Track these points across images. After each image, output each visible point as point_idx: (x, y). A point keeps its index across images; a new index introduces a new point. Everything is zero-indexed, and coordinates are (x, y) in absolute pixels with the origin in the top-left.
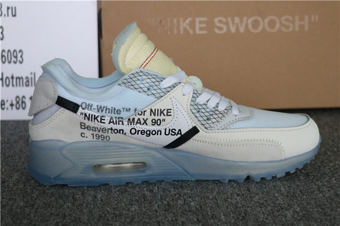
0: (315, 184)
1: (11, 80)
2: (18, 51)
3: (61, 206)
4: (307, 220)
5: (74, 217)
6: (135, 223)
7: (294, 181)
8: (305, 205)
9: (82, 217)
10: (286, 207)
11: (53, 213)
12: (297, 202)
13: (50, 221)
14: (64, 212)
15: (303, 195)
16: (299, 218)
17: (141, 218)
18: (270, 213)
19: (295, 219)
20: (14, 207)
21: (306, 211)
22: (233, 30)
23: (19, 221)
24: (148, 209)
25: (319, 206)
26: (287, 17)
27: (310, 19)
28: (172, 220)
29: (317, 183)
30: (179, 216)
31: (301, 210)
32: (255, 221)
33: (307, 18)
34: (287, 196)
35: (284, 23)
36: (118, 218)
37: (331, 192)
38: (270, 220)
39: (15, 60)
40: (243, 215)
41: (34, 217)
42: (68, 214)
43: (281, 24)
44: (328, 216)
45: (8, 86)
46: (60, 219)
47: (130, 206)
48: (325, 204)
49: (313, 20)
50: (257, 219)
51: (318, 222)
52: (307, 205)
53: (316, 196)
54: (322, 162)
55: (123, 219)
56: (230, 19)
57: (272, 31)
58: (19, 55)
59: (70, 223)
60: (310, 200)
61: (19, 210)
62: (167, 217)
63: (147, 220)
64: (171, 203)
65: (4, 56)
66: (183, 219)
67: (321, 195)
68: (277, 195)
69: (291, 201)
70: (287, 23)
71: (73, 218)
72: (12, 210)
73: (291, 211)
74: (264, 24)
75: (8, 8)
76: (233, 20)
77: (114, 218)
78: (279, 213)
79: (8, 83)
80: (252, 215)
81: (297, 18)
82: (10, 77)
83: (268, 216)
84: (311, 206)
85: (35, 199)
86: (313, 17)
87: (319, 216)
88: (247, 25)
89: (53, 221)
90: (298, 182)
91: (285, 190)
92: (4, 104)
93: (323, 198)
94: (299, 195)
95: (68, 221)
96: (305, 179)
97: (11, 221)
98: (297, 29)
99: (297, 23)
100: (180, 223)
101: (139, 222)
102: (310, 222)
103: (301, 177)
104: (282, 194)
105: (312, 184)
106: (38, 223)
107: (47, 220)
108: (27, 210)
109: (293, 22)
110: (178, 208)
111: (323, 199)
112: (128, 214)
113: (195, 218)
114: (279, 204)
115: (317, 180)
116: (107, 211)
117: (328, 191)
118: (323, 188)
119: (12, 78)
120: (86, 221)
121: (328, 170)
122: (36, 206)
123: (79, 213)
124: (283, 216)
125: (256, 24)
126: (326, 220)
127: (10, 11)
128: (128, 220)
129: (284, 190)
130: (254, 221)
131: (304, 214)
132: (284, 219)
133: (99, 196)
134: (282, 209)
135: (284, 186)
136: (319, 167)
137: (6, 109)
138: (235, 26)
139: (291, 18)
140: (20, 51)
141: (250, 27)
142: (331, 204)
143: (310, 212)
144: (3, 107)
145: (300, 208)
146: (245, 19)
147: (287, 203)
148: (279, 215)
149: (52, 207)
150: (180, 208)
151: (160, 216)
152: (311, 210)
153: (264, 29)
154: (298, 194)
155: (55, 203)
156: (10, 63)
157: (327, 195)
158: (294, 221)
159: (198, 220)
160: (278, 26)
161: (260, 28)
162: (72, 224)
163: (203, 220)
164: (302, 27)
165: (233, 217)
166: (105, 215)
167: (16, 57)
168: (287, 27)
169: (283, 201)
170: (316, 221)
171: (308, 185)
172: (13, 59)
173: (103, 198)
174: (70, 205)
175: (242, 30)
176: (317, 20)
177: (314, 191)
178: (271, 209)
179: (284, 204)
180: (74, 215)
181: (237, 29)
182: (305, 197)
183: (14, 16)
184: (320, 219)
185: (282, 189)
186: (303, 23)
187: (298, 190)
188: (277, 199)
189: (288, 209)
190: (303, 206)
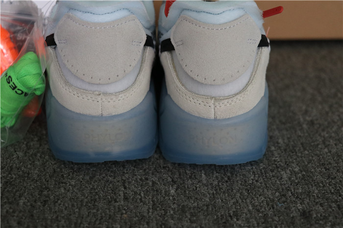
0: (320, 135)
4: (307, 184)
7: (296, 131)
8: (307, 164)
9: (32, 171)
10: (282, 165)
12: (296, 159)
14: (11, 165)
15: (305, 149)
16: (296, 181)
18: (262, 173)
19: (292, 182)
21: (307, 171)
25: (323, 164)
28: (141, 179)
29: (322, 134)
30: (151, 175)
31: (300, 170)
32: (243, 183)
34: (285, 150)
37: (338, 147)
38: (261, 183)
42: (16, 167)
44: (332, 179)
48: (330, 163)
50: (246, 182)
51: (320, 186)
52: (308, 163)
53: (320, 152)
54: (331, 107)
59: (15, 178)
60: (312, 157)
62: (136, 175)
66: (155, 179)
67: (326, 150)
68: (273, 148)
69: (289, 158)
73: (288, 171)
77: (71, 174)
78: (274, 173)
80: (240, 175)
83: (259, 177)
84: (314, 165)
90: (299, 132)
91: (284, 142)
93: (329, 154)
94: (299, 150)
96: (309, 128)
103: (305, 126)
104: (279, 147)
105: (317, 135)
111: (329, 156)
113: (169, 178)
114: (275, 161)
115: (323, 130)
117: (336, 145)
118: (329, 142)
120: (35, 176)
121: (338, 118)
123: (29, 166)
124: (278, 178)
126: (329, 185)
129: (282, 143)
131: (303, 175)
132: (278, 182)
134: (278, 167)
135: (282, 136)
136: (327, 113)
142: (337, 163)
143: (312, 172)
145: (299, 167)
147: (284, 161)
148: (273, 176)
150: (153, 163)
151: (127, 173)
152: (312, 170)
154: (298, 148)
157: (334, 151)
158: (291, 185)
159: (173, 181)
162: (18, 181)
163: (179, 180)
165: (217, 177)
169: (280, 157)
170: (317, 185)
174: (21, 154)
177: (318, 145)
178: (264, 168)
179: (281, 161)
180: (23, 168)
182: (306, 152)
184: (322, 182)
185: (280, 141)
187: (299, 143)
188: (273, 155)
189: (285, 168)
190: (303, 164)
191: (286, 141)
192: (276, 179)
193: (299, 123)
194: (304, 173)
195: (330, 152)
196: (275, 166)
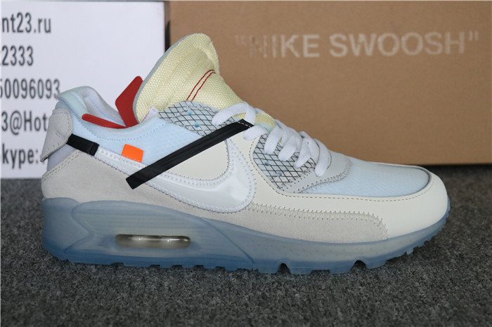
0: (472, 270)
1: (42, 122)
2: (52, 81)
3: (114, 297)
4: (460, 320)
5: (132, 312)
6: (217, 320)
7: (442, 266)
8: (458, 299)
9: (143, 312)
10: (430, 301)
11: (101, 307)
12: (445, 295)
13: (98, 317)
14: (117, 306)
15: (455, 285)
16: (448, 317)
17: (225, 314)
18: (407, 310)
19: (443, 318)
20: (48, 298)
21: (459, 307)
22: (357, 52)
23: (55, 317)
24: (235, 303)
25: (477, 300)
26: (435, 33)
27: (467, 36)
28: (268, 318)
30: (279, 313)
31: (450, 306)
32: (386, 320)
33: (462, 35)
34: (432, 286)
35: (430, 42)
36: (192, 313)
38: (407, 320)
39: (48, 93)
40: (369, 311)
41: (76, 311)
42: (123, 308)
43: (426, 44)
44: (489, 314)
45: (38, 130)
46: (111, 314)
47: (209, 298)
48: (485, 299)
49: (471, 39)
50: (389, 318)
51: (475, 322)
52: (460, 299)
53: (473, 287)
55: (200, 316)
56: (352, 37)
57: (412, 53)
58: (54, 87)
59: (125, 319)
60: (464, 292)
61: (54, 302)
62: (262, 314)
63: (234, 318)
64: (268, 294)
65: (33, 88)
66: (284, 317)
68: (417, 284)
69: (437, 294)
70: (434, 43)
71: (130, 313)
72: (44, 301)
73: (437, 307)
74: (401, 44)
75: (40, 21)
76: (356, 38)
77: (187, 313)
78: (420, 310)
79: (38, 126)
80: (382, 312)
81: (448, 35)
82: (41, 117)
83: (404, 313)
84: (466, 301)
85: (77, 286)
86: (471, 33)
87: (477, 315)
88: (376, 45)
89: (102, 317)
90: (447, 267)
91: (429, 278)
92: (32, 156)
93: (484, 289)
94: (448, 285)
95: (123, 317)
96: (458, 263)
97: (43, 316)
98: (448, 51)
99: (449, 42)
100: (280, 322)
101: (222, 320)
102: (464, 322)
103: (452, 260)
104: (425, 283)
105: (468, 270)
106: (81, 320)
107: (94, 316)
108: (66, 302)
109: (443, 41)
110: (277, 302)
111: (483, 291)
112: (207, 309)
113: (300, 316)
114: (421, 297)
115: (475, 265)
116: (177, 304)
118: (483, 276)
119: (44, 118)
120: (147, 317)
122: (78, 297)
123: (138, 307)
125: (389, 44)
126: (486, 320)
127: (42, 24)
128: (207, 317)
129: (427, 278)
130: (384, 321)
131: (455, 311)
132: (426, 318)
133: (166, 284)
134: (424, 303)
135: (427, 272)
137: (34, 163)
138: (359, 46)
139: (440, 36)
140: (56, 81)
141: (381, 47)
143: (464, 308)
144: (31, 159)
145: (450, 302)
146: (374, 36)
147: (431, 296)
148: (420, 313)
149: (101, 298)
150: (279, 302)
151: (251, 312)
152: (466, 306)
153: (401, 51)
154: (447, 284)
155: (104, 293)
156: (41, 97)
157: (489, 286)
158: (442, 320)
159: (305, 319)
160: (420, 46)
161: (395, 50)
162: (128, 322)
163: (312, 317)
164: (455, 48)
165: (355, 314)
166: (175, 309)
167: (50, 90)
168: (434, 48)
169: (426, 293)
170: (472, 321)
171: (461, 271)
172: (46, 92)
173: (171, 286)
174: (125, 295)
175: (369, 52)
176: (476, 38)
177: (470, 280)
178: (409, 305)
179: (428, 297)
180: (131, 309)
181: (363, 50)
182: (457, 288)
183: (48, 31)
184: (478, 318)
185: (425, 276)
186: (456, 42)
187: (447, 278)
188: (417, 291)
189: (433, 305)
190: (454, 300)
191: (432, 276)
192: (424, 315)
193: (446, 257)
194: (456, 309)
195: (485, 287)
196: (421, 302)
